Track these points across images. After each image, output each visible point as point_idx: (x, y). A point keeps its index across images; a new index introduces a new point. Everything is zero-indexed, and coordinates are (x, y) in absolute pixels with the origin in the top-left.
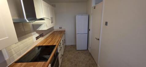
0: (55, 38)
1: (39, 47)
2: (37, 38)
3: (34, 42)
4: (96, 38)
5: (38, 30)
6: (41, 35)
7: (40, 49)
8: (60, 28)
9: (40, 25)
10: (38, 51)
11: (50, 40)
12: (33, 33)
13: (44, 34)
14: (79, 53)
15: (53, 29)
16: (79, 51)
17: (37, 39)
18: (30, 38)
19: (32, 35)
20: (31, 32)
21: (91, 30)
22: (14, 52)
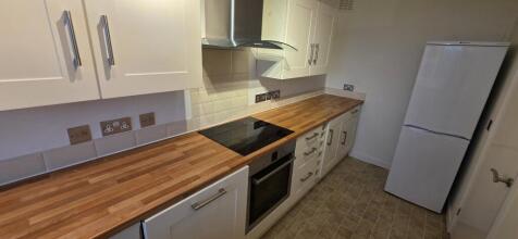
0: (307, 114)
1: (259, 124)
2: (259, 98)
3: (246, 106)
4: (492, 170)
5: (263, 75)
6: (273, 95)
7: (260, 130)
8: (348, 88)
9: (270, 64)
10: (252, 133)
11: (292, 113)
12: (251, 82)
13: (282, 94)
14: (387, 204)
15: (323, 88)
16: (394, 199)
17: (257, 102)
18: (241, 92)
19: (247, 87)
20: (247, 79)
21: (493, 127)
22: (201, 112)
